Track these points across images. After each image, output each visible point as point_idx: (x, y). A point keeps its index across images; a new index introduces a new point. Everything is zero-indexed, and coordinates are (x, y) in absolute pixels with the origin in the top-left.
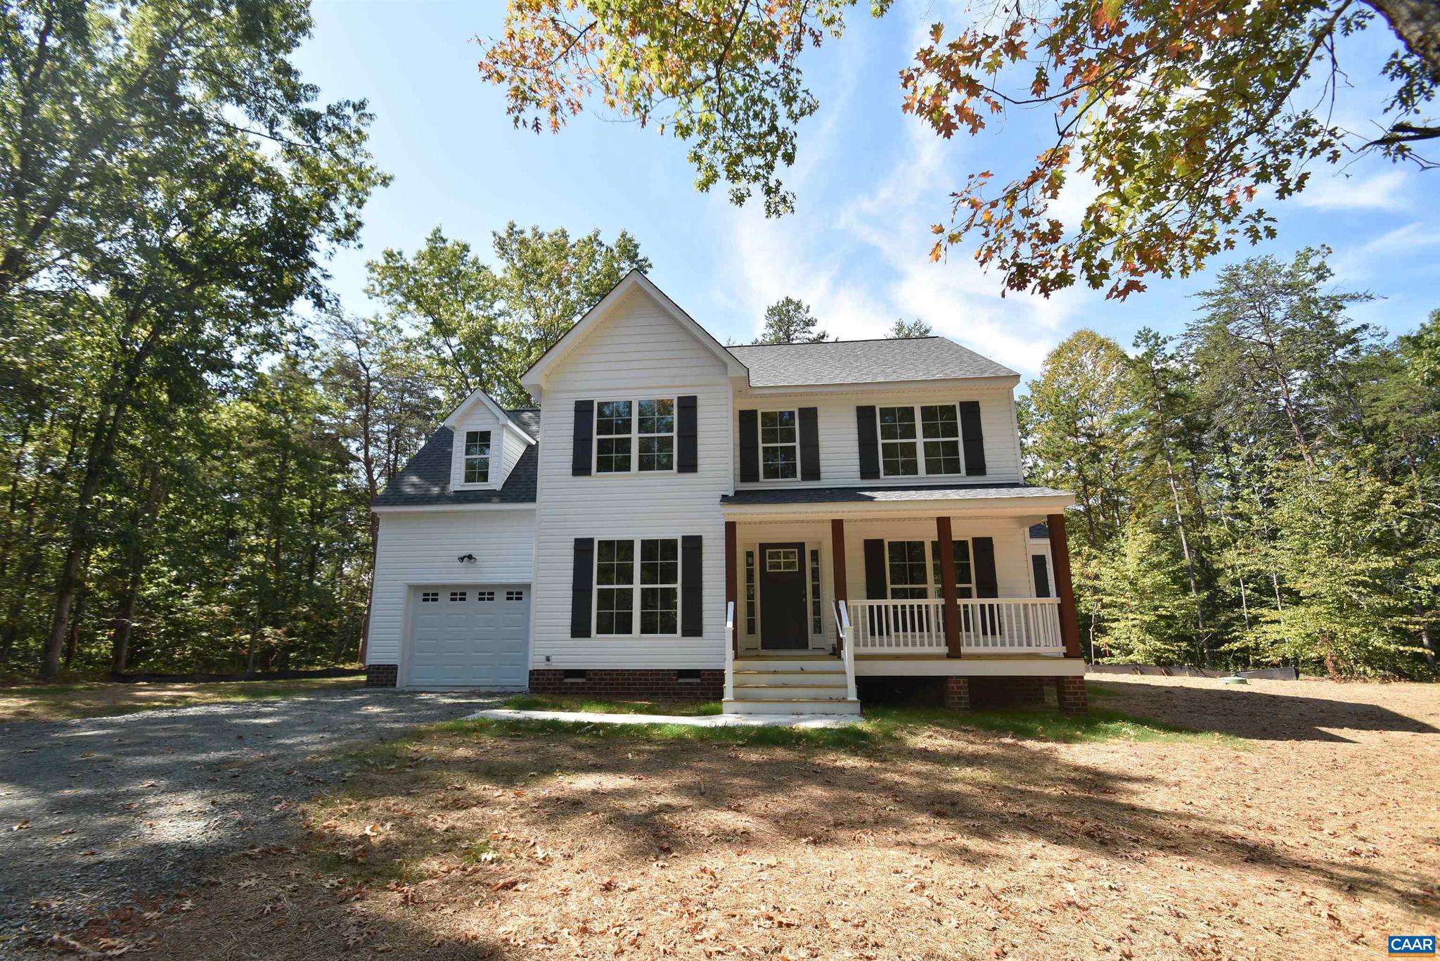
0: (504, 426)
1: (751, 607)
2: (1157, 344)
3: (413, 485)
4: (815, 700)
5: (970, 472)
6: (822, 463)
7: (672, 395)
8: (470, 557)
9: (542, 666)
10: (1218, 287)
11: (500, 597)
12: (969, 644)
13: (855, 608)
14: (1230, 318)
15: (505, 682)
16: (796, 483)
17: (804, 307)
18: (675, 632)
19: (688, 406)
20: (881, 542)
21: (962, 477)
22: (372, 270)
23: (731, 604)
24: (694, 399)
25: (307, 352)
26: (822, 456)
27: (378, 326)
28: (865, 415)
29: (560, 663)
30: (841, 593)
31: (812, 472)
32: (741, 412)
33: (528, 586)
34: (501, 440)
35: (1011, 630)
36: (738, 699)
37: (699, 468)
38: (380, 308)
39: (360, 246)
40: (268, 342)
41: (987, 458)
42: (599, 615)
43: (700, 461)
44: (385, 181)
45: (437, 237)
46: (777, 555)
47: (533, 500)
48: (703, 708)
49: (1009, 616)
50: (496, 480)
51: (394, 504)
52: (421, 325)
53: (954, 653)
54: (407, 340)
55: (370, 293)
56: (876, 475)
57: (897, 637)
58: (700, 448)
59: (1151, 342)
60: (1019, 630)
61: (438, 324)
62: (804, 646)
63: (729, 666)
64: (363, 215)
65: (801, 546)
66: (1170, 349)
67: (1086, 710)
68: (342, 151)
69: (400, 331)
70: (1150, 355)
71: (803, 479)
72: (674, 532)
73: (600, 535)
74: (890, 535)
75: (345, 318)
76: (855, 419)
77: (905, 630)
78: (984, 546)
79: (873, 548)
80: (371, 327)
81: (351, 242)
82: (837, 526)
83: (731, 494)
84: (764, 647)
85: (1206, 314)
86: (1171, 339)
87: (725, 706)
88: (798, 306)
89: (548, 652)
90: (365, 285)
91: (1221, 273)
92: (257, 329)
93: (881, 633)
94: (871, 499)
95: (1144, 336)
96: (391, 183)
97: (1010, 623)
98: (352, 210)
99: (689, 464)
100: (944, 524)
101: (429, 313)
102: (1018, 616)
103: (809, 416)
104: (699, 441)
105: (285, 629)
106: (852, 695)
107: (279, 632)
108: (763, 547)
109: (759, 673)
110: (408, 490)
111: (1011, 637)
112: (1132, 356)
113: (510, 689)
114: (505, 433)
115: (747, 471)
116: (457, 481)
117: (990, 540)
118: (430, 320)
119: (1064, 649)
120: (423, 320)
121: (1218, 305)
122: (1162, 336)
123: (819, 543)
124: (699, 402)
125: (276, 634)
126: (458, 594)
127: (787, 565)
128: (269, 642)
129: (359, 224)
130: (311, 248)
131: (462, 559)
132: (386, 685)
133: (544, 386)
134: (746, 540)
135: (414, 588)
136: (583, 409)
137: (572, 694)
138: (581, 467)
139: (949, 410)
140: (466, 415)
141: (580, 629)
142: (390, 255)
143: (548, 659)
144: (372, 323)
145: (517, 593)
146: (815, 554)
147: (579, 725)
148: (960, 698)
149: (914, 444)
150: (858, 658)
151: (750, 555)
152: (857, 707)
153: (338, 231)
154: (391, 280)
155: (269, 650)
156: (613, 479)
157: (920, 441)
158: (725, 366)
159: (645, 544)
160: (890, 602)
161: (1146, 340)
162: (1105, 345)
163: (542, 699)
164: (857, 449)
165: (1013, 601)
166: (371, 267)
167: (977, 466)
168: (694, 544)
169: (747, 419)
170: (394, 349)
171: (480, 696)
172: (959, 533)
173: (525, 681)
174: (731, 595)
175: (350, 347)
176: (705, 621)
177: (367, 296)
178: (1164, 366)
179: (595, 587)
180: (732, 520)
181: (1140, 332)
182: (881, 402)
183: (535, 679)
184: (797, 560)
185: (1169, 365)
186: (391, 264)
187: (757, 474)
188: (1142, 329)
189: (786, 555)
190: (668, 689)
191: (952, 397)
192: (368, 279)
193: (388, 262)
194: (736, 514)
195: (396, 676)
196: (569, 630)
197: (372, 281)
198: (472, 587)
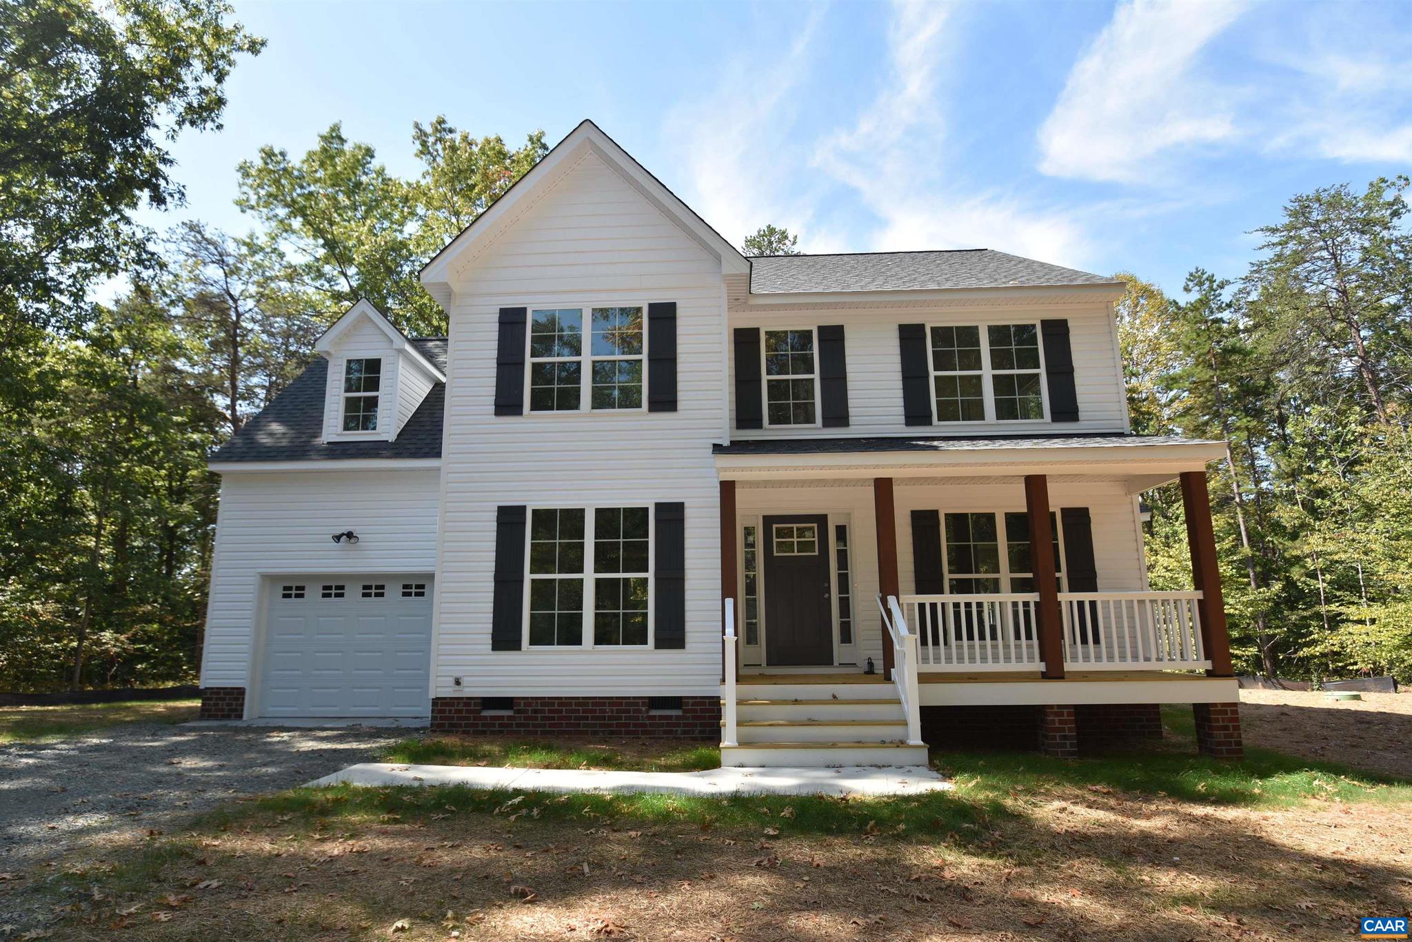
0: (401, 351)
1: (751, 606)
2: (1211, 288)
3: (271, 434)
4: (859, 744)
5: (1057, 416)
6: (851, 403)
7: (642, 301)
8: (350, 535)
9: (448, 691)
10: (1287, 220)
11: (393, 592)
12: (1074, 658)
13: (911, 605)
14: (1298, 258)
15: (396, 711)
16: (815, 430)
17: (791, 238)
18: (645, 642)
19: (664, 316)
20: (935, 513)
21: (1045, 423)
22: (246, 175)
23: (729, 602)
24: (672, 307)
25: (151, 272)
26: (851, 394)
27: (254, 249)
28: (910, 336)
29: (477, 687)
30: (888, 585)
31: (837, 413)
32: (736, 330)
33: (431, 577)
34: (395, 371)
35: (1109, 637)
36: (744, 743)
37: (680, 405)
38: (257, 226)
39: (220, 127)
40: (101, 259)
41: (1080, 398)
42: (532, 617)
43: (681, 396)
44: (255, 47)
45: (333, 136)
46: (789, 533)
47: (438, 454)
48: (692, 756)
49: (1107, 617)
50: (388, 426)
51: (242, 458)
52: (309, 249)
53: (1054, 672)
54: (291, 266)
55: (243, 205)
56: (927, 421)
57: (960, 647)
58: (680, 376)
59: (1206, 286)
60: (1121, 637)
61: (331, 245)
62: (829, 661)
63: (729, 694)
65: (822, 520)
66: (1226, 295)
67: (1241, 751)
69: (282, 255)
70: (1204, 302)
71: (826, 425)
72: (646, 499)
73: (536, 499)
74: (947, 502)
75: (208, 235)
76: (897, 342)
77: (971, 637)
78: (1078, 520)
79: (924, 521)
80: (244, 250)
81: (210, 124)
82: (883, 487)
83: (726, 443)
84: (772, 661)
85: (1268, 254)
86: (1228, 282)
87: (725, 756)
88: (784, 236)
89: (458, 671)
90: (236, 194)
91: (1289, 205)
92: (86, 244)
93: (936, 641)
94: (936, 448)
95: (1198, 278)
96: (263, 50)
97: (1108, 627)
99: (664, 399)
100: (1036, 486)
101: (318, 232)
102: (1119, 617)
103: (833, 337)
104: (680, 367)
105: (130, 634)
106: (915, 738)
107: (122, 638)
108: (768, 520)
109: (774, 702)
110: (263, 439)
111: (1110, 647)
112: (1182, 304)
113: (404, 724)
114: (401, 363)
115: (746, 414)
116: (333, 428)
117: (1086, 510)
118: (321, 241)
119: (1208, 665)
120: (311, 241)
121: (1283, 244)
122: (1219, 279)
123: (849, 514)
124: (680, 312)
125: (117, 640)
126: (334, 588)
127: (803, 546)
128: (107, 651)
129: (221, 102)
130: (148, 123)
131: (337, 538)
132: (228, 717)
133: (456, 287)
134: (749, 509)
135: (269, 579)
136: (511, 320)
137: (493, 733)
138: (507, 404)
139: (1025, 332)
140: (347, 334)
141: (505, 638)
142: (269, 154)
143: (458, 682)
144: (245, 244)
145: (416, 587)
146: (842, 532)
147: (498, 797)
148: (1065, 737)
149: (979, 378)
150: (924, 678)
151: (749, 531)
152: (924, 755)
153: (190, 106)
154: (273, 190)
155: (108, 660)
156: (553, 420)
157: (987, 373)
158: (718, 258)
159: (600, 512)
160: (949, 598)
161: (1201, 284)
162: (1148, 293)
163: (447, 741)
164: (899, 384)
165: (1123, 596)
166: (244, 170)
167: (1066, 408)
168: (672, 515)
169: (745, 341)
170: (272, 279)
171: (358, 735)
172: (1058, 499)
173: (426, 710)
174: (728, 589)
175: (214, 272)
176: (689, 626)
177: (238, 209)
178: (1219, 316)
179: (528, 577)
180: (728, 476)
181: (1191, 275)
182: (933, 318)
183: (440, 711)
184: (816, 539)
185: (1226, 315)
186: (271, 167)
187: (761, 419)
188: (1194, 271)
189: (801, 532)
190: (635, 725)
191: (1031, 314)
192: (240, 186)
193: (266, 164)
194: (734, 469)
195: (242, 705)
196: (488, 640)
197: (245, 189)
198: (354, 577)
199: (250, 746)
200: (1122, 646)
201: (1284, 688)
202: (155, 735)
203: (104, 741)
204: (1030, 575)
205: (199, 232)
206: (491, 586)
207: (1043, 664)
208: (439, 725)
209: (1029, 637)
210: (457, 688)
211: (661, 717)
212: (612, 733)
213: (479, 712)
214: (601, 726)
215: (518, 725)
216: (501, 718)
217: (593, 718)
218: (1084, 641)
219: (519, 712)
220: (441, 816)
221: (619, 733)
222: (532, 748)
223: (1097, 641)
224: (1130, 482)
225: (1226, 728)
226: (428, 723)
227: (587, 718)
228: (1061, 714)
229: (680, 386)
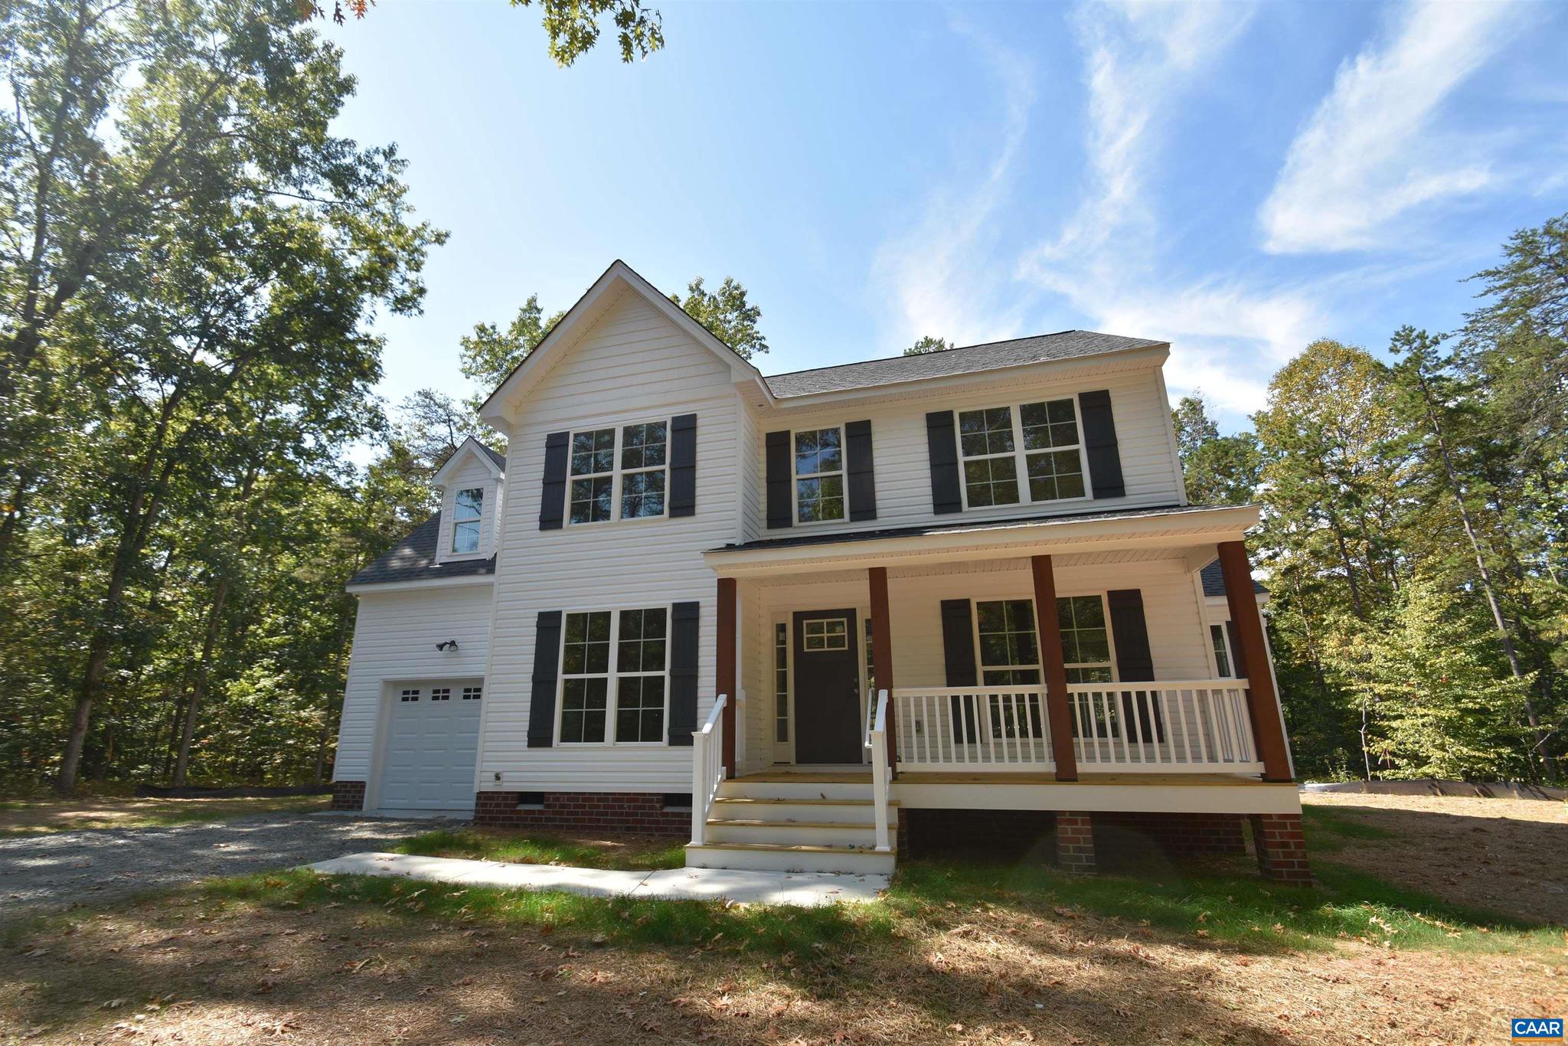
2: (1424, 346)
3: (402, 558)
4: (830, 847)
5: (1100, 492)
6: (878, 495)
7: (665, 416)
8: (453, 643)
9: (490, 786)
12: (1091, 758)
16: (843, 525)
18: (660, 739)
19: (686, 427)
20: (966, 603)
21: (1087, 501)
22: (467, 348)
24: (692, 419)
26: (878, 487)
28: (939, 425)
29: (513, 784)
31: (865, 508)
32: (766, 435)
33: (481, 680)
35: (1177, 734)
36: (715, 844)
37: (698, 509)
39: (422, 312)
40: (344, 427)
41: (1125, 471)
42: (565, 716)
43: (699, 500)
44: (440, 239)
45: (530, 307)
46: (819, 629)
49: (1174, 712)
53: (1066, 774)
55: (468, 373)
56: (956, 507)
58: (699, 483)
59: (1416, 344)
60: (1193, 734)
62: (856, 759)
64: (426, 276)
65: (851, 614)
68: (383, 205)
70: (1416, 360)
71: (853, 519)
72: (664, 600)
73: (570, 606)
74: (979, 591)
75: (438, 401)
76: (924, 431)
78: (1127, 603)
79: (954, 612)
81: (415, 311)
82: (878, 577)
83: (742, 542)
84: (800, 760)
85: (1492, 301)
86: (1445, 337)
87: (690, 856)
89: (497, 767)
90: (461, 364)
95: (1405, 337)
96: (448, 240)
97: (1176, 722)
98: (412, 276)
99: (684, 505)
100: (1042, 568)
102: (1189, 711)
103: (860, 433)
104: (699, 474)
106: (884, 841)
108: (799, 617)
109: (757, 801)
111: (1179, 745)
112: (1390, 365)
116: (443, 551)
117: (1138, 592)
121: (1511, 285)
122: (1431, 334)
124: (699, 423)
126: (441, 692)
127: (832, 642)
129: (422, 291)
131: (441, 647)
135: (391, 685)
136: (556, 444)
138: (547, 519)
139: (1062, 408)
141: (539, 737)
142: (482, 329)
143: (498, 777)
144: (471, 404)
145: (473, 691)
148: (1080, 850)
149: (1012, 459)
151: (779, 628)
152: (889, 864)
153: (397, 299)
154: (487, 357)
156: (592, 530)
157: (1020, 453)
159: (624, 615)
161: (1409, 342)
162: (1350, 357)
164: (928, 473)
166: (465, 342)
167: (1110, 483)
168: (688, 613)
169: (775, 444)
173: (471, 804)
177: (464, 375)
178: (1438, 373)
179: (561, 677)
180: (726, 574)
181: (1397, 334)
182: (959, 404)
183: (483, 805)
184: (846, 634)
185: (1446, 372)
186: (484, 339)
187: (790, 518)
188: (1400, 329)
189: (832, 627)
190: (650, 822)
191: (1065, 387)
192: (462, 356)
193: (480, 338)
194: (729, 566)
195: (363, 797)
196: (524, 737)
197: (465, 359)
198: (457, 681)
200: (1195, 745)
205: (431, 399)
206: (529, 686)
208: (481, 818)
210: (498, 782)
211: (674, 814)
212: (628, 829)
213: (516, 805)
214: (619, 821)
215: (548, 820)
216: (533, 812)
217: (613, 814)
219: (548, 806)
221: (635, 829)
223: (1161, 739)
224: (1185, 556)
225: (1285, 845)
226: (470, 816)
227: (606, 814)
228: (1075, 822)
229: (699, 491)
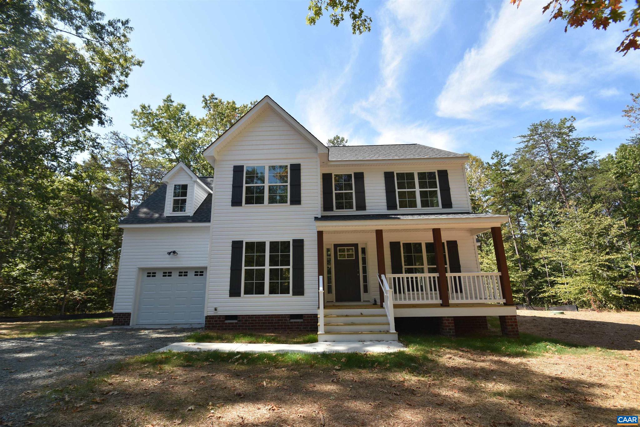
0: (196, 182)
1: (329, 279)
2: (501, 158)
3: (144, 213)
4: (372, 332)
5: (444, 206)
6: (367, 201)
7: (288, 163)
8: (174, 252)
9: (212, 313)
10: (529, 133)
11: (191, 274)
12: (453, 298)
13: (390, 278)
14: (534, 147)
15: (191, 321)
16: (353, 212)
18: (289, 293)
19: (296, 169)
20: (399, 243)
21: (440, 209)
22: (135, 115)
23: (321, 277)
24: (299, 165)
25: (98, 150)
26: (366, 198)
27: (138, 142)
28: (389, 176)
29: (223, 311)
30: (382, 270)
31: (362, 206)
32: (323, 174)
33: (206, 268)
34: (193, 189)
35: (466, 290)
36: (327, 332)
37: (302, 202)
38: (140, 134)
39: (127, 96)
41: (452, 199)
42: (245, 283)
43: (302, 199)
44: (139, 64)
45: (169, 100)
46: (344, 250)
47: (209, 221)
48: (307, 338)
49: (465, 282)
50: (190, 209)
51: (132, 223)
52: (161, 143)
53: (445, 304)
54: (153, 149)
55: (134, 126)
56: (395, 208)
57: (409, 294)
58: (302, 192)
59: (500, 157)
60: (470, 290)
61: (168, 141)
62: (359, 299)
63: (321, 313)
64: (129, 81)
65: (356, 245)
66: (507, 160)
67: (518, 334)
68: (116, 45)
69: (149, 145)
70: (499, 163)
71: (357, 209)
72: (289, 237)
73: (247, 239)
74: (403, 239)
75: (121, 137)
76: (383, 179)
77: (413, 290)
78: (453, 245)
79: (395, 246)
80: (135, 143)
81: (122, 95)
82: (379, 233)
83: (319, 216)
84: (337, 300)
85: (522, 145)
86: (508, 156)
87: (320, 338)
89: (216, 305)
90: (131, 122)
91: (530, 127)
92: (72, 139)
93: (400, 292)
94: (399, 218)
95: (496, 154)
96: (143, 64)
97: (465, 286)
98: (122, 78)
99: (296, 200)
100: (437, 232)
101: (164, 137)
102: (469, 282)
103: (360, 177)
104: (302, 188)
105: (85, 292)
106: (393, 330)
107: (82, 293)
108: (336, 246)
109: (338, 316)
110: (142, 215)
111: (466, 294)
112: (491, 164)
113: (194, 326)
114: (195, 186)
115: (327, 206)
116: (168, 211)
117: (456, 241)
118: (165, 140)
119: (504, 301)
120: (161, 140)
121: (528, 141)
122: (504, 154)
123: (366, 244)
124: (302, 167)
125: (80, 294)
126: (167, 273)
127: (349, 256)
128: (76, 299)
129: (126, 86)
130: (98, 94)
131: (169, 253)
132: (124, 325)
133: (216, 157)
134: (328, 241)
135: (142, 270)
136: (238, 170)
137: (229, 329)
138: (236, 202)
139: (431, 175)
140: (174, 176)
141: (234, 292)
142: (144, 107)
143: (216, 310)
144: (135, 140)
145: (200, 272)
146: (364, 250)
147: (231, 355)
148: (450, 329)
149: (415, 192)
150: (395, 306)
151: (328, 250)
152: (396, 336)
153: (115, 88)
154: (145, 120)
155: (76, 302)
156: (254, 208)
157: (418, 190)
158: (316, 148)
159: (272, 243)
160: (405, 275)
161: (497, 156)
162: (477, 160)
163: (212, 334)
164: (385, 194)
165: (471, 274)
166: (134, 113)
167: (447, 203)
168: (299, 244)
169: (326, 178)
170: (146, 154)
171: (176, 331)
172: (445, 237)
173: (203, 321)
174: (321, 272)
175: (123, 151)
176: (305, 287)
177: (132, 127)
178: (505, 168)
179: (244, 268)
180: (320, 229)
181: (494, 153)
182: (397, 170)
183: (208, 321)
184: (354, 253)
185: (507, 168)
186: (144, 112)
187: (333, 208)
188: (495, 151)
189: (348, 250)
190: (285, 326)
191: (434, 168)
192: (133, 119)
193: (143, 111)
194: (322, 226)
195: (130, 320)
196: (228, 292)
197: (135, 120)
198: (175, 269)
199: (132, 336)
200: (471, 294)
201: (534, 310)
202: (94, 332)
203: (73, 335)
204: (435, 266)
205: (117, 136)
206: (229, 272)
207: (441, 300)
208: (209, 327)
209: (435, 290)
210: (215, 312)
211: (295, 322)
212: (276, 329)
213: (224, 321)
214: (272, 326)
215: (240, 326)
216: (232, 323)
217: (269, 323)
218: (457, 292)
219: (239, 321)
220: (208, 363)
221: (279, 328)
222: (245, 335)
223: (461, 291)
224: (472, 231)
225: (512, 325)
226: (203, 326)
227: (266, 323)
228: (448, 320)
229: (302, 195)
